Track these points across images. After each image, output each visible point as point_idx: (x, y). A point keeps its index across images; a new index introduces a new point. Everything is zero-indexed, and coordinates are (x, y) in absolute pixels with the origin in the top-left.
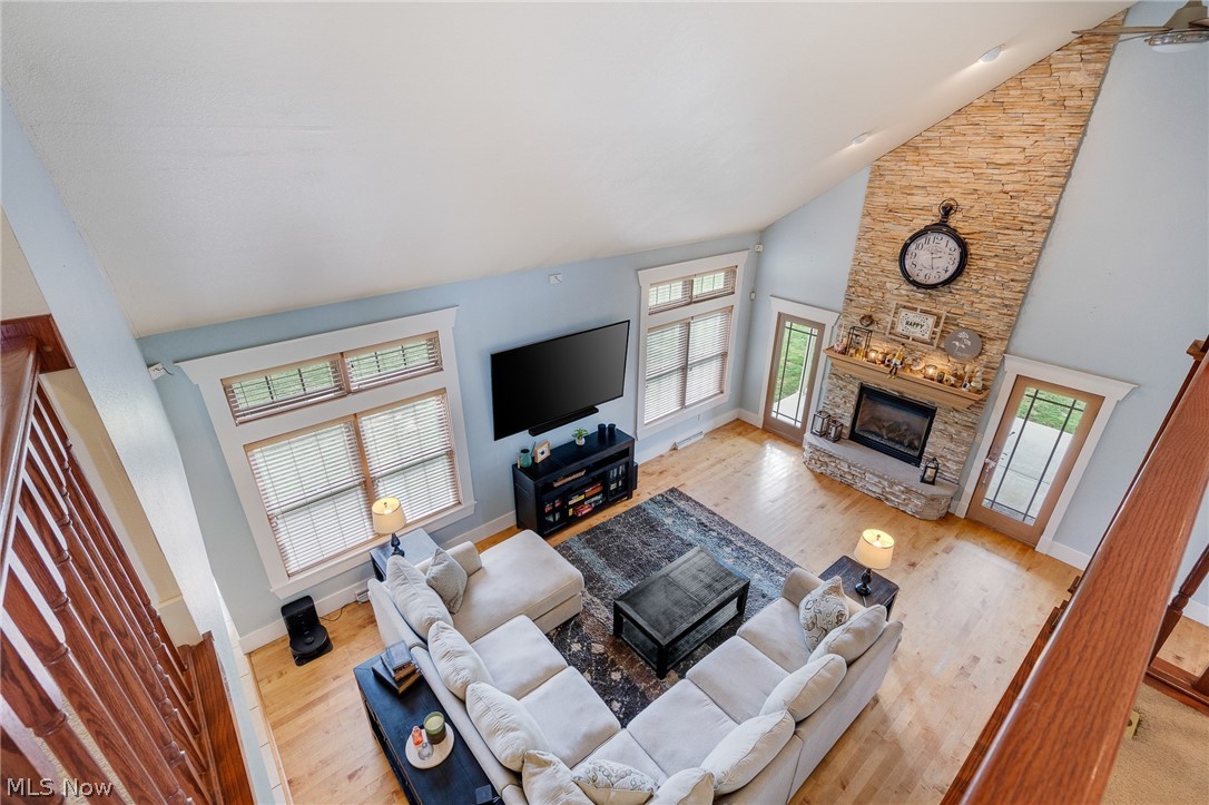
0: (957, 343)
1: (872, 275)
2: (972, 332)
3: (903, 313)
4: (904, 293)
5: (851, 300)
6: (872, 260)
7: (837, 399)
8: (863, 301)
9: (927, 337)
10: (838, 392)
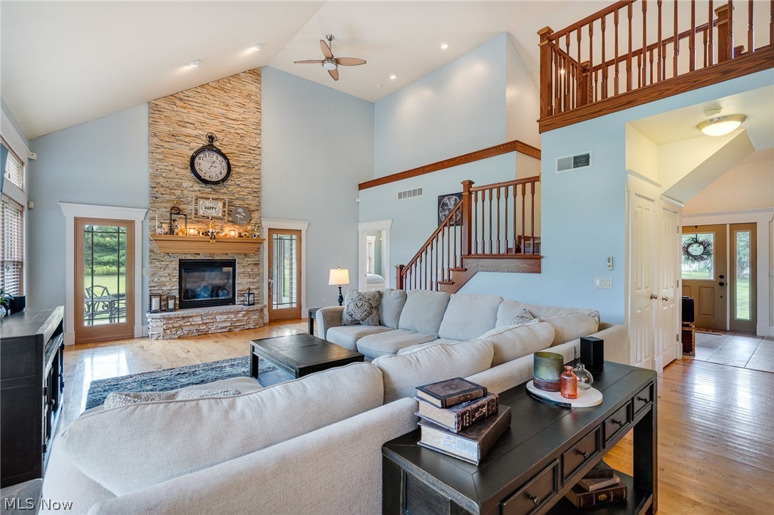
0: (238, 215)
1: (170, 178)
2: (243, 208)
3: (201, 202)
4: (197, 189)
5: (156, 198)
6: (167, 168)
7: (162, 279)
8: (168, 197)
9: (220, 215)
10: (162, 273)
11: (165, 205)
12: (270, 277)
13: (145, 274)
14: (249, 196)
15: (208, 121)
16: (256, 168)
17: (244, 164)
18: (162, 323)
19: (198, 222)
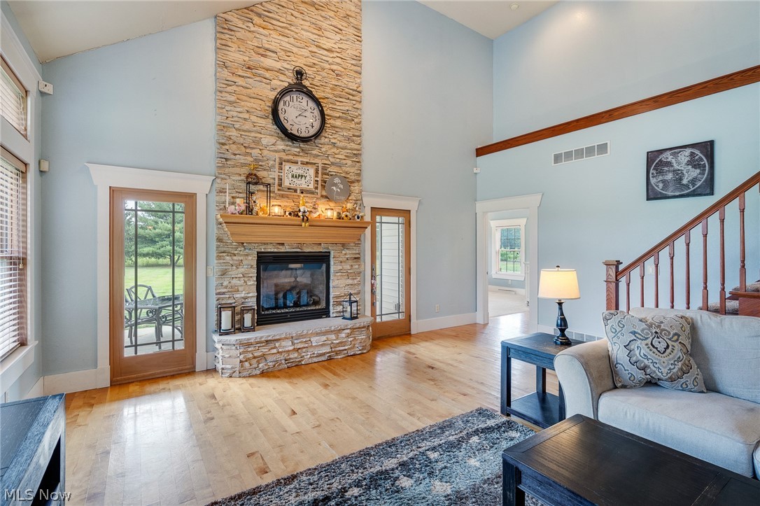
0: (334, 188)
1: (244, 131)
2: (340, 177)
3: (286, 166)
4: (281, 147)
5: (226, 159)
6: (240, 115)
7: (235, 282)
8: (241, 159)
9: (311, 187)
10: (234, 272)
11: (237, 170)
12: (373, 277)
13: (211, 274)
14: (347, 161)
15: (295, 50)
16: (356, 120)
17: (341, 114)
18: (238, 352)
19: (282, 196)
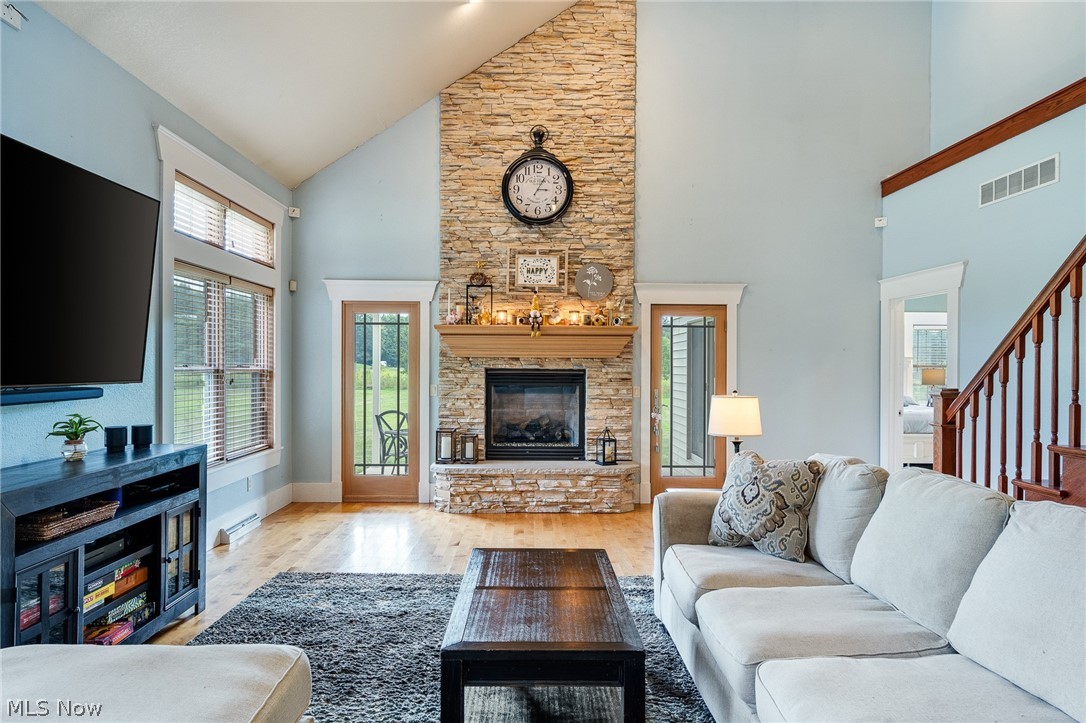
0: (588, 282)
1: (471, 222)
2: (599, 266)
3: (520, 259)
4: (514, 236)
5: (450, 260)
6: (467, 204)
7: (460, 404)
8: (467, 257)
9: (554, 282)
10: (458, 393)
11: (462, 271)
12: (654, 406)
13: (435, 394)
14: (610, 241)
15: (534, 104)
16: (624, 179)
17: (601, 176)
18: (449, 484)
19: (517, 298)
